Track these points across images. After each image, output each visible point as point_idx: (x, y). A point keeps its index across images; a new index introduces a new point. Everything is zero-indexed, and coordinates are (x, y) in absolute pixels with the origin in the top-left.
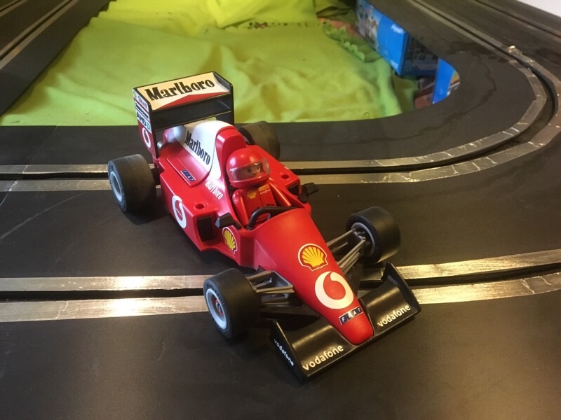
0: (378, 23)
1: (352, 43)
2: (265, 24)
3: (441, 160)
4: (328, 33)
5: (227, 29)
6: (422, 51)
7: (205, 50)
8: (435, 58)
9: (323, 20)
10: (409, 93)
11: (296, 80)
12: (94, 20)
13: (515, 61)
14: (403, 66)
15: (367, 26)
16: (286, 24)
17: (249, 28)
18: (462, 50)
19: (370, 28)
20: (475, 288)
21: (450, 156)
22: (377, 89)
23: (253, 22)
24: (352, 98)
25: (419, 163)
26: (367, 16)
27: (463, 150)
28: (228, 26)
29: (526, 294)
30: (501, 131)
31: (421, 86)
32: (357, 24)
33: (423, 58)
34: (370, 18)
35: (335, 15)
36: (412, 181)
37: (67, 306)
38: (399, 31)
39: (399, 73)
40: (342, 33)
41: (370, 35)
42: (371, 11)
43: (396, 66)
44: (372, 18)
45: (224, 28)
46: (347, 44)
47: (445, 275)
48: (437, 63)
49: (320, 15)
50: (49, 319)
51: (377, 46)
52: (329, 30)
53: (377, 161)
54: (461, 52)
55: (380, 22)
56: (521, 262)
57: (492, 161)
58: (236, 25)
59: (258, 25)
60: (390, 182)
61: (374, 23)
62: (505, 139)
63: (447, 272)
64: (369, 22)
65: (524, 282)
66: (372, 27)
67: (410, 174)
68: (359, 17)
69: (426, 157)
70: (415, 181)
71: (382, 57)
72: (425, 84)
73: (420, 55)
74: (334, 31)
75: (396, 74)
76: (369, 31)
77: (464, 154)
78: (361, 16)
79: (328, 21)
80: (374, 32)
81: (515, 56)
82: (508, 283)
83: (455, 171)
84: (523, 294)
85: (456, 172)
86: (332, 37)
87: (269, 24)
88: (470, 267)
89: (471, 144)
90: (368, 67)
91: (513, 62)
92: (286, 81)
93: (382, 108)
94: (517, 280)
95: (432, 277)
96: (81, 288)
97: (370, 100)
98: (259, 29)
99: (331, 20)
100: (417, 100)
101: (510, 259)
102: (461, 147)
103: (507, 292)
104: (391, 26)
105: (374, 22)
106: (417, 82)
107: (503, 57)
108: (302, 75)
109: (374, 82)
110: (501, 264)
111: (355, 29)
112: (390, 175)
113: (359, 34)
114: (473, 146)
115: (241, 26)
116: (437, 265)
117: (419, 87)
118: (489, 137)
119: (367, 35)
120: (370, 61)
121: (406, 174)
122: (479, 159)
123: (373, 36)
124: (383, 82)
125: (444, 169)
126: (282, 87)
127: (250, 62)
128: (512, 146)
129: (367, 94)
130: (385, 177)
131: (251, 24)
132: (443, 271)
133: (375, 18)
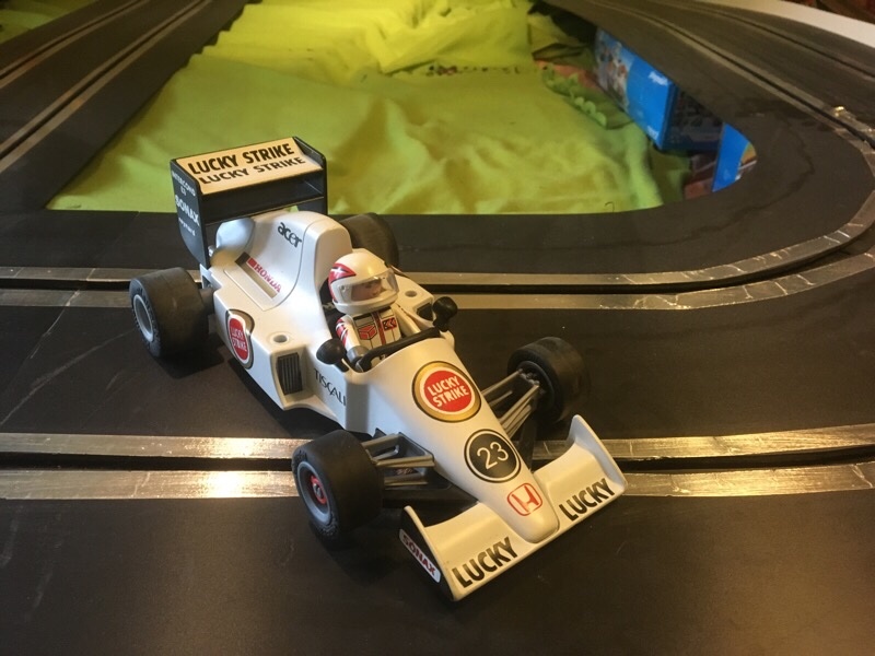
0: (628, 69)
1: (587, 99)
2: (454, 69)
3: (726, 277)
4: (551, 83)
5: (396, 76)
6: (697, 113)
7: (363, 106)
8: (718, 124)
9: (542, 64)
10: (675, 176)
11: (499, 153)
12: (195, 58)
13: (844, 130)
14: (666, 135)
15: (611, 73)
16: (485, 70)
17: (428, 74)
18: (761, 112)
19: (616, 76)
20: (778, 475)
21: (740, 271)
22: (625, 168)
23: (435, 65)
24: (586, 182)
25: (691, 280)
26: (611, 59)
27: (761, 262)
28: (397, 71)
29: (859, 488)
30: (821, 235)
31: (694, 167)
32: (595, 70)
33: (698, 124)
34: (615, 62)
35: (561, 57)
36: (679, 308)
37: (147, 479)
38: (662, 81)
39: (660, 146)
40: (573, 83)
41: (615, 87)
42: (617, 51)
43: (655, 134)
44: (620, 61)
45: (391, 74)
46: (580, 101)
47: (729, 453)
48: (719, 132)
49: (538, 56)
50: (121, 498)
51: (626, 104)
52: (552, 79)
53: (624, 276)
54: (759, 114)
55: (632, 68)
56: (851, 437)
57: (806, 281)
58: (409, 69)
59: (442, 71)
60: (645, 308)
61: (622, 70)
62: (828, 248)
63: (733, 449)
64: (615, 66)
65: (856, 469)
66: (619, 75)
67: (677, 297)
68: (599, 60)
69: (702, 271)
70: (685, 307)
71: (633, 121)
72: (701, 164)
73: (693, 118)
74: (560, 80)
75: (655, 146)
76: (613, 81)
77: (762, 269)
78: (602, 59)
79: (551, 66)
80: (622, 82)
81: (845, 122)
82: (830, 470)
83: (747, 294)
84: (853, 487)
85: (749, 296)
86: (557, 90)
87: (459, 69)
88: (770, 443)
89: (774, 254)
90: (612, 135)
91: (840, 131)
92: (484, 155)
93: (633, 198)
94: (845, 466)
95: (709, 455)
96: (170, 453)
97: (613, 185)
98: (444, 76)
99: (556, 63)
100: (688, 188)
101: (834, 433)
102: (758, 258)
103: (829, 483)
104: (648, 74)
105: (622, 67)
106: (688, 160)
107: (825, 124)
108: (509, 147)
109: (620, 159)
110: (820, 440)
111: (592, 77)
112: (645, 298)
113: (598, 85)
114: (777, 258)
115: (416, 72)
116: (718, 438)
117: (691, 168)
118: (802, 244)
119: (611, 87)
120: (614, 126)
121: (670, 297)
122: (787, 278)
123: (620, 88)
124: (635, 160)
125: (731, 292)
126: (477, 165)
127: (428, 125)
128: (839, 259)
129: (609, 176)
130: (638, 301)
131: (432, 68)
132: (727, 447)
133: (624, 61)
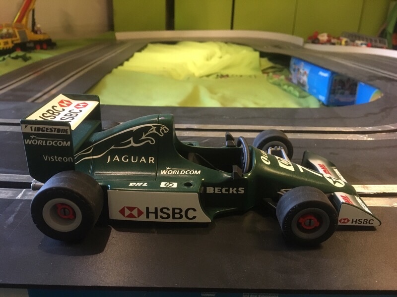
0: (308, 72)
1: (289, 86)
2: (227, 76)
3: (387, 129)
6: (342, 89)
9: (266, 75)
12: (115, 70)
14: (328, 99)
15: (299, 76)
16: (241, 76)
17: (216, 78)
18: (378, 80)
19: (302, 76)
21: (392, 128)
23: (219, 74)
26: (299, 70)
28: (203, 77)
32: (290, 76)
33: (343, 94)
34: (301, 71)
36: (369, 139)
38: (325, 75)
39: (325, 103)
40: (282, 80)
41: (301, 81)
42: (302, 66)
43: (323, 98)
44: (303, 70)
45: (200, 78)
46: (286, 87)
49: (264, 71)
51: (307, 88)
52: (272, 80)
55: (311, 71)
58: (208, 76)
59: (222, 76)
61: (305, 73)
64: (301, 73)
67: (367, 135)
68: (292, 72)
69: (374, 127)
70: (371, 139)
71: (311, 95)
73: (341, 91)
74: (275, 80)
75: (323, 104)
76: (300, 79)
78: (294, 70)
80: (305, 79)
86: (274, 84)
87: (230, 76)
90: (302, 100)
98: (223, 79)
104: (319, 72)
112: (351, 135)
113: (292, 82)
115: (211, 78)
119: (299, 82)
120: (302, 97)
121: (364, 135)
123: (304, 81)
125: (392, 134)
127: (219, 95)
131: (218, 76)
133: (305, 70)
